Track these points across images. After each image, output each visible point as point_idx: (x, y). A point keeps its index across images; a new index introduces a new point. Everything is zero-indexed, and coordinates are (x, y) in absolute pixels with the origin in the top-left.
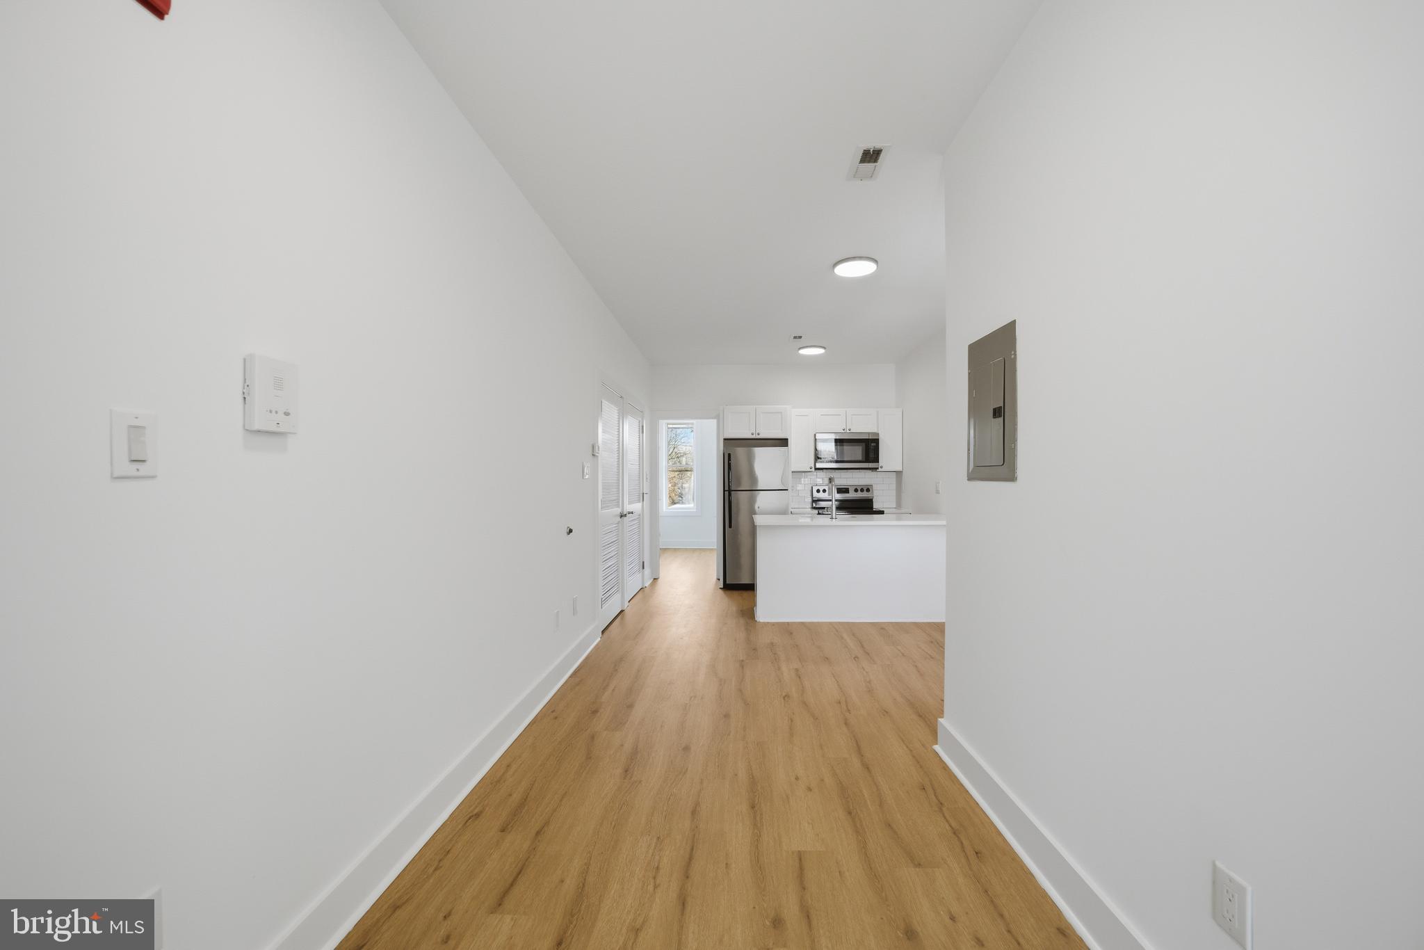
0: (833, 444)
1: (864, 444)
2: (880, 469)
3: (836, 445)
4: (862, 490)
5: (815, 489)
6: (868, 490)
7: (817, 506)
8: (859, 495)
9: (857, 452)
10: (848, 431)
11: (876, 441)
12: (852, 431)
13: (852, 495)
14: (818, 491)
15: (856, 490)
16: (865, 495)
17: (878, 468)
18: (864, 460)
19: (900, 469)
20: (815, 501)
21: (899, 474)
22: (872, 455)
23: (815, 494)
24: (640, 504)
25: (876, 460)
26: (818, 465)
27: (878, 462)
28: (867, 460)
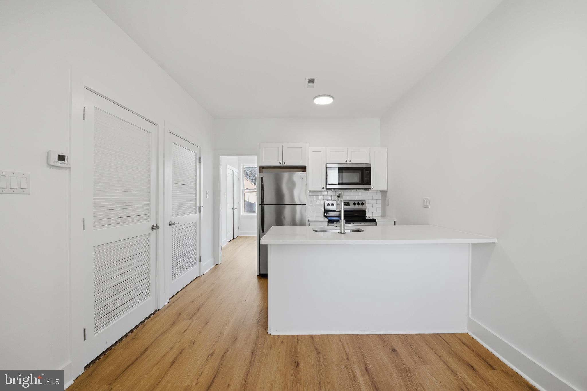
0: (337, 171)
1: (361, 171)
2: (371, 189)
3: (339, 172)
4: (358, 204)
5: (326, 203)
6: (363, 204)
7: (328, 215)
8: (357, 207)
9: (355, 177)
10: (349, 163)
11: (369, 169)
12: (352, 162)
13: (351, 207)
14: (328, 204)
15: (354, 204)
16: (360, 207)
17: (370, 189)
18: (361, 182)
19: (386, 189)
20: (326, 211)
21: (383, 193)
22: (366, 179)
23: (327, 207)
24: (195, 216)
25: (369, 183)
26: (328, 187)
27: (371, 184)
28: (363, 183)
